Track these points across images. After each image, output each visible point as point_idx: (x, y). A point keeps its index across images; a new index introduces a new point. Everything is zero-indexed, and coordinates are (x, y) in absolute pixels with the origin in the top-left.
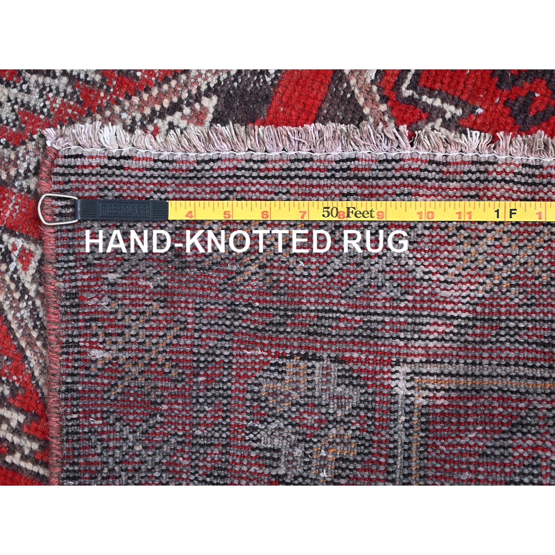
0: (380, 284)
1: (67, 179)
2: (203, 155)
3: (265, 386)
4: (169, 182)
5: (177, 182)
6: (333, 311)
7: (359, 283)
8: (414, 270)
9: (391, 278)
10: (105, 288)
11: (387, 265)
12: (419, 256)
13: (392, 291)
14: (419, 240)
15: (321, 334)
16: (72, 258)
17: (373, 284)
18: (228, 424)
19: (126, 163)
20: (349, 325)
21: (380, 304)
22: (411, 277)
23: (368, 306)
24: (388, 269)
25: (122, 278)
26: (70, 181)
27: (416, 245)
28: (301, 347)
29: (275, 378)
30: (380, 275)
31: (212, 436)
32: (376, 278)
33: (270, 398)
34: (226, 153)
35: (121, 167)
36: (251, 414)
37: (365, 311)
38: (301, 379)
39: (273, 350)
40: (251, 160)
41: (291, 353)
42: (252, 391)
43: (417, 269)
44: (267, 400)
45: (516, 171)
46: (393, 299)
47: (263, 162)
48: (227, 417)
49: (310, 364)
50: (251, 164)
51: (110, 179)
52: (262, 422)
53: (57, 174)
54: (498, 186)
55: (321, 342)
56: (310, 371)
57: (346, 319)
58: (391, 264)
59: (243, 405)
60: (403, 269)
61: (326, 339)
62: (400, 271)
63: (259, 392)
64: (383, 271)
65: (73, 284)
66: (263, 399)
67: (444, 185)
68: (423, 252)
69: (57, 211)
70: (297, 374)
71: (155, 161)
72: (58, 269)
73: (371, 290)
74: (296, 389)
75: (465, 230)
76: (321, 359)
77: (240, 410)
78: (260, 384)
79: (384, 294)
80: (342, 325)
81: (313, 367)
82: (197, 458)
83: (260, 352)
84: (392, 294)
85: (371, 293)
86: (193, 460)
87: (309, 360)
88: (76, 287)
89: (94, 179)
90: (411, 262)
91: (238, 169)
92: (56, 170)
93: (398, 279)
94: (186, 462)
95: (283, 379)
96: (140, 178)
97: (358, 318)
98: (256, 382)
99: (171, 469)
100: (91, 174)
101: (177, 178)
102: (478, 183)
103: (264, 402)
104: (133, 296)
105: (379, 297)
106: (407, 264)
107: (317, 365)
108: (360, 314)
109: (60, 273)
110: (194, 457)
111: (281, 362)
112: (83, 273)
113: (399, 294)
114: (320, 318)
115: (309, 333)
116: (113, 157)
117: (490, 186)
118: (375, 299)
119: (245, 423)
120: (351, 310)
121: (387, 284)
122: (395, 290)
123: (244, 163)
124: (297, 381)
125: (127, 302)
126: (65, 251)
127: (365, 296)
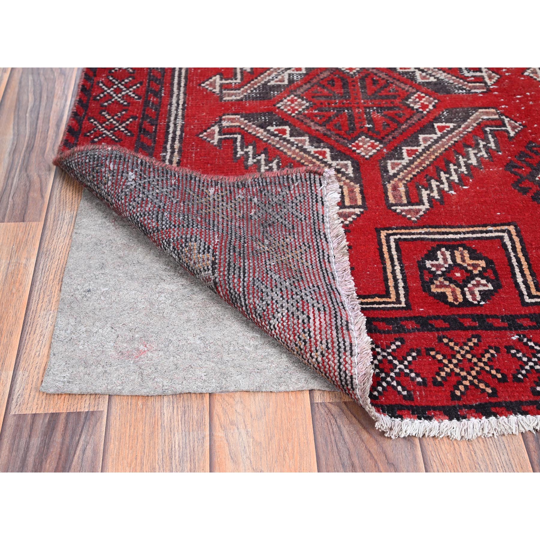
0: (264, 298)
1: (308, 180)
2: (329, 236)
3: (195, 244)
4: (312, 221)
5: (312, 225)
6: (244, 275)
7: (264, 286)
8: (275, 318)
9: (268, 305)
10: (249, 197)
11: (276, 301)
12: (284, 319)
13: (260, 307)
14: (295, 317)
15: (229, 270)
16: (265, 184)
17: (264, 294)
18: (171, 228)
19: (320, 203)
20: (236, 285)
21: (251, 301)
22: (270, 317)
23: (249, 294)
24: (274, 302)
25: (255, 203)
26: (307, 181)
27: (291, 316)
28: (220, 259)
29: (200, 249)
30: (270, 298)
31: (163, 221)
32: (268, 295)
33: (188, 248)
34: (331, 245)
35: (317, 202)
36: (177, 239)
37: (246, 293)
38: (201, 264)
39: (218, 246)
40: (329, 256)
41: (216, 255)
42: (191, 237)
43: (276, 319)
44: (186, 246)
45: (347, 372)
46: (256, 308)
47: (329, 262)
48: (175, 227)
49: (210, 267)
50: (327, 256)
51: (310, 198)
52: (173, 248)
53: (310, 175)
54: (336, 361)
55: (224, 270)
56: (206, 268)
57: (240, 282)
58: (277, 303)
59: (183, 234)
60: (275, 311)
61: (226, 273)
62: (273, 309)
63: (191, 241)
64: (272, 299)
65: (250, 185)
66: (187, 244)
67: (333, 328)
68: (287, 321)
69: (290, 176)
70: (203, 261)
71: (323, 215)
72: (258, 179)
73: (259, 294)
74: (195, 263)
75: (305, 345)
76: (214, 273)
77: (180, 233)
78: (196, 241)
79: (257, 302)
80: (236, 280)
81: (209, 269)
82: (149, 214)
83: (216, 241)
84: (258, 307)
85: (257, 295)
86: (148, 213)
87: (212, 267)
88: (249, 187)
89: (309, 191)
90: (280, 315)
91: (323, 251)
92: (312, 176)
93: (268, 309)
94: (147, 209)
95: (199, 253)
96: (312, 210)
97: (241, 289)
98: (198, 239)
99: (144, 202)
100: (312, 190)
101: (314, 225)
102: (337, 347)
103: (185, 246)
104: (245, 207)
105: (256, 299)
106: (278, 312)
107: (210, 272)
108: (244, 290)
109: (256, 180)
110: (150, 213)
111: (210, 250)
112: (256, 189)
113: (259, 312)
114: (239, 268)
115: (229, 264)
116: (322, 199)
117: (336, 356)
118: (254, 297)
119: (172, 237)
120: (245, 284)
121: (264, 303)
122: (261, 309)
123: (327, 253)
124: (199, 262)
125: (242, 205)
126: (268, 181)
127: (255, 291)
